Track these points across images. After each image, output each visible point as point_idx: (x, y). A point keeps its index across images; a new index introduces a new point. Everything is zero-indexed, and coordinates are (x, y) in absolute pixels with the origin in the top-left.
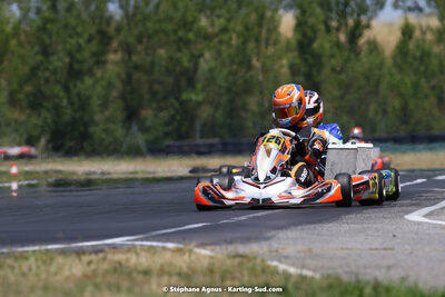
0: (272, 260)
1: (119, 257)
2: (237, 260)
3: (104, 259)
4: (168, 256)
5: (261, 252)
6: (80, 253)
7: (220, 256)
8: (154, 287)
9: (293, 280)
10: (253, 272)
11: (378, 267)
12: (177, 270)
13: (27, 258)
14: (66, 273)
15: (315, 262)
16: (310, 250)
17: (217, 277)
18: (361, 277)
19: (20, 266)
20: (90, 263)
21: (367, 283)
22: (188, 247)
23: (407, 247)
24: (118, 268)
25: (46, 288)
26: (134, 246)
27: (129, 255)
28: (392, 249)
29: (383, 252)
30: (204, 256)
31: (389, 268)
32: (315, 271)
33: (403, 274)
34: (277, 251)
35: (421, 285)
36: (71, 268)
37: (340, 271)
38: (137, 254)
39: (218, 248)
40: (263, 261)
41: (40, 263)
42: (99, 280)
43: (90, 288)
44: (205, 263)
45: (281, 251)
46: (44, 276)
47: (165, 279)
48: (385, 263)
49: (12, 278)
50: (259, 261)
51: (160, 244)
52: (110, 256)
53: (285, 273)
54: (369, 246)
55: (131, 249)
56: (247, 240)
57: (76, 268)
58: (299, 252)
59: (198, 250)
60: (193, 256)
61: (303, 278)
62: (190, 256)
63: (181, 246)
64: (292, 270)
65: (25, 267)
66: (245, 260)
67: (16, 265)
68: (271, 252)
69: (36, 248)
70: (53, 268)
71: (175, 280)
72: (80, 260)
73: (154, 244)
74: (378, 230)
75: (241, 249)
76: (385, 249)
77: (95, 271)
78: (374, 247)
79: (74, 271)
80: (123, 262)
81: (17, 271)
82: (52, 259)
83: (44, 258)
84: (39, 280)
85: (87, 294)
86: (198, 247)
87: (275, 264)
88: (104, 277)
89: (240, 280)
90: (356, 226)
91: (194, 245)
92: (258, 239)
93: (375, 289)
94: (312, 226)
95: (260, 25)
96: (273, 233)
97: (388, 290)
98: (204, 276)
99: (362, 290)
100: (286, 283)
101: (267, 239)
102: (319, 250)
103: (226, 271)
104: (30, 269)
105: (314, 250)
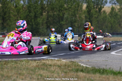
1: (44, 61)
2: (72, 63)
3: (41, 62)
4: (56, 61)
5: (77, 61)
6: (35, 60)
7: (68, 62)
8: (52, 69)
9: (84, 68)
10: (75, 66)
11: (104, 65)
12: (57, 65)
13: (23, 61)
15: (89, 64)
16: (88, 60)
17: (67, 67)
18: (100, 67)
20: (37, 63)
21: (102, 69)
22: (60, 60)
24: (44, 64)
25: (27, 69)
26: (48, 59)
27: (46, 61)
29: (105, 61)
30: (64, 62)
31: (106, 66)
32: (89, 66)
33: (110, 67)
36: (33, 64)
37: (95, 66)
38: (48, 61)
39: (67, 60)
40: (77, 63)
41: (26, 62)
42: (39, 67)
43: (37, 69)
46: (27, 66)
47: (55, 67)
48: (106, 64)
49: (19, 66)
50: (76, 63)
52: (42, 61)
53: (82, 66)
54: (102, 60)
55: (47, 59)
56: (74, 58)
57: (34, 64)
59: (63, 60)
60: (61, 62)
61: (87, 67)
63: (58, 59)
64: (84, 65)
65: (22, 63)
67: (21, 63)
68: (79, 61)
69: (25, 59)
70: (29, 64)
71: (57, 67)
73: (53, 58)
74: (104, 56)
75: (73, 60)
77: (39, 65)
81: (21, 64)
82: (29, 62)
83: (27, 61)
84: (26, 67)
85: (37, 71)
86: (63, 59)
87: (80, 64)
88: (41, 66)
89: (72, 68)
90: (99, 55)
91: (62, 59)
92: (76, 58)
93: (103, 70)
94: (89, 55)
95: (78, 7)
96: (80, 56)
97: (106, 71)
98: (64, 67)
99: (100, 71)
100: (83, 69)
101: (79, 58)
103: (69, 65)
104: (24, 64)
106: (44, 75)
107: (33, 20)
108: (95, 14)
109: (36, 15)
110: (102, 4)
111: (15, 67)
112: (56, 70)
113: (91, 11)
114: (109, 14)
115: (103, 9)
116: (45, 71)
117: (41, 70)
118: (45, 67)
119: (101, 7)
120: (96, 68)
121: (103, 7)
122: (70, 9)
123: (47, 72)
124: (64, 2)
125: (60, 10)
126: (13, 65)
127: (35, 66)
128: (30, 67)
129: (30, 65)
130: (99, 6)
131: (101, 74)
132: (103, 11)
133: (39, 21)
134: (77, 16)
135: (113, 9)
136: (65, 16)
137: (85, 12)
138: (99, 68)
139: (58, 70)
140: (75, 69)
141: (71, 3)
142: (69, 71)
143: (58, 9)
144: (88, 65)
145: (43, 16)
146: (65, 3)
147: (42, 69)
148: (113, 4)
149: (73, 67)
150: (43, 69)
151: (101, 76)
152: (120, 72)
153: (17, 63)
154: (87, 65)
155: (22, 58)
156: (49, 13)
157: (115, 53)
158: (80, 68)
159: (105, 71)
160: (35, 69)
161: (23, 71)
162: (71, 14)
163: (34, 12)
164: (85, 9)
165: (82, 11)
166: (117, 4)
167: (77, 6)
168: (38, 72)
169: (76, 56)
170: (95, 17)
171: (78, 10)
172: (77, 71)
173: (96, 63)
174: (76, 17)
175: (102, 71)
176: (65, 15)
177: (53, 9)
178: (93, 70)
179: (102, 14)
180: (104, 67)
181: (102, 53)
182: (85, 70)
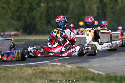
0: (90, 68)
1: (43, 68)
2: (79, 69)
3: (38, 68)
4: (58, 67)
5: (86, 66)
6: (31, 66)
7: (74, 67)
8: (53, 77)
9: (96, 75)
10: (84, 72)
12: (61, 72)
13: (15, 68)
14: (27, 73)
15: (103, 69)
16: (101, 65)
17: (73, 74)
18: (117, 74)
19: (13, 71)
20: (34, 70)
21: (119, 76)
22: (65, 64)
24: (43, 71)
25: (20, 78)
27: (46, 67)
29: (123, 66)
30: (69, 67)
32: (103, 72)
34: (91, 66)
36: (28, 71)
37: (110, 72)
38: (49, 67)
39: (73, 65)
40: (87, 69)
41: (19, 70)
43: (34, 78)
44: (69, 70)
45: (92, 66)
46: (20, 74)
47: (57, 74)
49: (10, 74)
50: (86, 69)
51: (56, 64)
52: (40, 67)
53: (93, 73)
54: (119, 64)
55: (47, 65)
56: (82, 62)
57: (30, 71)
58: (98, 66)
59: (67, 66)
60: (66, 67)
61: (99, 74)
62: (65, 67)
63: (62, 64)
64: (96, 72)
66: (81, 69)
67: (12, 70)
68: (90, 66)
69: (18, 65)
70: (23, 71)
71: (60, 74)
72: (31, 68)
73: (54, 63)
75: (81, 65)
77: (36, 72)
78: (121, 64)
79: (29, 72)
80: (44, 69)
81: (12, 72)
82: (22, 68)
83: (20, 68)
84: (19, 75)
86: (67, 64)
87: (90, 70)
88: (38, 74)
89: (80, 75)
92: (85, 62)
93: (121, 78)
94: (102, 58)
96: (90, 60)
98: (69, 74)
100: (94, 76)
102: (104, 66)
103: (76, 72)
104: (16, 72)
105: (103, 65)
111: (5, 76)
117: (39, 79)
126: (1, 73)
127: (31, 73)
128: (24, 76)
129: (24, 73)
139: (61, 78)
140: (83, 77)
144: (101, 72)
149: (82, 74)
150: (41, 78)
153: (7, 71)
154: (99, 71)
158: (91, 76)
160: (31, 78)
173: (111, 68)
175: (119, 79)
181: (120, 55)
182: (97, 78)
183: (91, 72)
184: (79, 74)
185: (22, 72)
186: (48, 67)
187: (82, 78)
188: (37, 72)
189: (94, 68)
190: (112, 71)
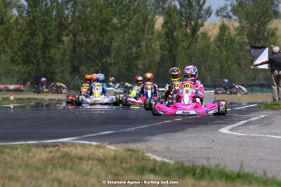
0: (148, 153)
1: (66, 149)
2: (130, 153)
3: (58, 150)
4: (92, 149)
5: (142, 148)
6: (45, 146)
9: (158, 164)
10: (137, 159)
11: (204, 158)
13: (17, 149)
14: (38, 157)
15: (170, 155)
16: (168, 147)
17: (118, 162)
18: (195, 163)
19: (13, 153)
20: (51, 152)
21: (198, 167)
22: (103, 145)
23: (220, 147)
24: (66, 156)
25: (26, 166)
26: (75, 143)
27: (72, 148)
28: (212, 148)
29: (206, 149)
30: (112, 150)
31: (208, 159)
32: (170, 159)
33: (217, 162)
34: (150, 148)
35: (226, 169)
36: (41, 154)
37: (183, 160)
38: (76, 147)
39: (119, 145)
40: (143, 153)
41: (24, 151)
42: (55, 161)
43: (51, 166)
44: (112, 153)
46: (26, 159)
47: (91, 162)
48: (207, 156)
49: (9, 160)
50: (140, 153)
52: (61, 149)
53: (154, 160)
54: (199, 146)
57: (43, 154)
58: (162, 148)
59: (108, 146)
60: (106, 150)
61: (164, 163)
63: (99, 144)
64: (158, 159)
65: (16, 153)
67: (11, 152)
69: (22, 143)
70: (31, 155)
71: (96, 162)
72: (45, 150)
74: (204, 137)
75: (132, 146)
76: (208, 148)
77: (53, 157)
78: (202, 147)
79: (42, 156)
80: (69, 152)
81: (11, 155)
82: (30, 150)
83: (26, 148)
84: (23, 161)
85: (49, 170)
86: (108, 144)
87: (149, 155)
88: (58, 160)
89: (131, 164)
90: (193, 135)
91: (106, 143)
92: (140, 141)
94: (169, 134)
95: (145, 23)
96: (148, 138)
97: (209, 171)
98: (112, 161)
99: (195, 171)
100: (155, 166)
101: (146, 141)
102: (173, 148)
103: (123, 158)
104: (19, 155)
105: (170, 148)
106: (66, 180)
107: (39, 53)
108: (183, 41)
109: (48, 42)
110: (199, 17)
112: (95, 169)
113: (175, 34)
114: (215, 41)
115: (202, 29)
116: (68, 172)
117: (59, 170)
118: (69, 161)
119: (196, 24)
120: (186, 164)
121: (202, 25)
122: (126, 29)
123: (73, 173)
124: (112, 11)
125: (103, 29)
127: (45, 158)
128: (34, 162)
129: (32, 158)
130: (193, 23)
131: (198, 179)
132: (202, 33)
133: (55, 54)
134: (143, 44)
135: (223, 28)
136: (115, 45)
137: (159, 36)
138: (193, 166)
139: (98, 168)
140: (136, 167)
141: (129, 16)
142: (122, 172)
143: (99, 28)
144: (167, 158)
145: (63, 44)
146: (115, 15)
147: (61, 166)
148: (224, 17)
149: (133, 162)
150: (63, 167)
151: (197, 182)
152: (242, 173)
153: (2, 153)
154: (164, 157)
155: (15, 141)
156: (77, 37)
157: (230, 130)
158: (150, 165)
159: (206, 171)
160: (46, 167)
161: (17, 171)
162: (128, 39)
163: (43, 34)
164: (160, 29)
165: (153, 33)
166: (234, 17)
167: (141, 21)
168: (51, 173)
169: (140, 136)
170: (184, 48)
171: (143, 31)
172: (142, 171)
173: (186, 153)
174: (139, 46)
175: (198, 171)
176: (113, 41)
177: (85, 29)
178: (178, 169)
179: (199, 40)
180: (205, 163)
181: (200, 131)
182: (161, 169)
183: (149, 160)
184: (129, 161)
185: (28, 157)
186: (74, 149)
187: (135, 169)
188: (56, 156)
189: (155, 152)
190: (187, 159)
